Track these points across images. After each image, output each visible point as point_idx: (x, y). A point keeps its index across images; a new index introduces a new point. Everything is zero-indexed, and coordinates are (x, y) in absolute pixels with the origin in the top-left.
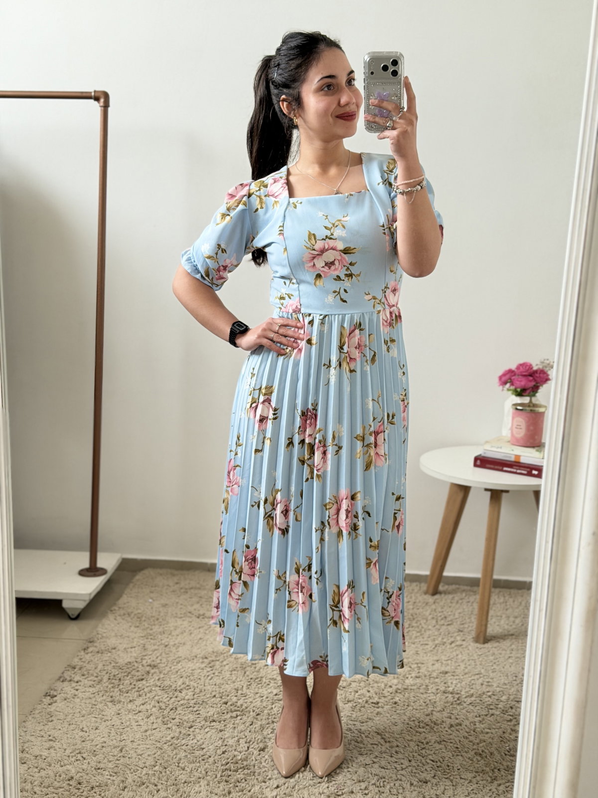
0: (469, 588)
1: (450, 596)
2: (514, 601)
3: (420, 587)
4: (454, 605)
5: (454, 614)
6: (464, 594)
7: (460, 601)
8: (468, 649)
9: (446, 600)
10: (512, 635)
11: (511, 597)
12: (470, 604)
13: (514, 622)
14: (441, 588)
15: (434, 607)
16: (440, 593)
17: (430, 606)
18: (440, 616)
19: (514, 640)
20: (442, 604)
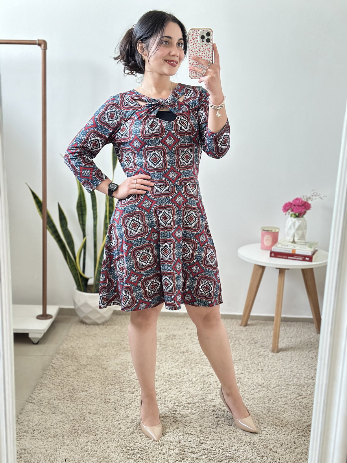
0: (264, 322)
1: (255, 327)
2: (290, 329)
3: (237, 322)
4: (257, 331)
5: (258, 337)
6: (262, 326)
7: (260, 330)
8: (268, 357)
9: (252, 329)
10: (291, 348)
11: (288, 327)
12: (265, 331)
13: (291, 340)
14: (249, 323)
15: (246, 333)
16: (249, 325)
17: (244, 332)
18: (250, 338)
19: (292, 352)
20: (250, 331)
